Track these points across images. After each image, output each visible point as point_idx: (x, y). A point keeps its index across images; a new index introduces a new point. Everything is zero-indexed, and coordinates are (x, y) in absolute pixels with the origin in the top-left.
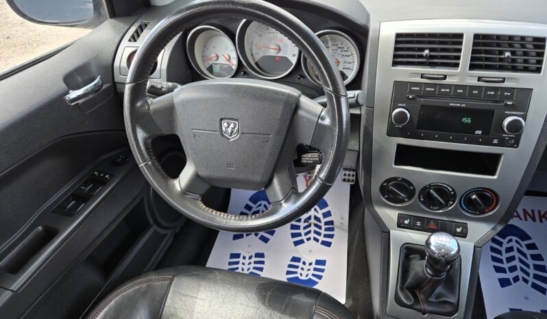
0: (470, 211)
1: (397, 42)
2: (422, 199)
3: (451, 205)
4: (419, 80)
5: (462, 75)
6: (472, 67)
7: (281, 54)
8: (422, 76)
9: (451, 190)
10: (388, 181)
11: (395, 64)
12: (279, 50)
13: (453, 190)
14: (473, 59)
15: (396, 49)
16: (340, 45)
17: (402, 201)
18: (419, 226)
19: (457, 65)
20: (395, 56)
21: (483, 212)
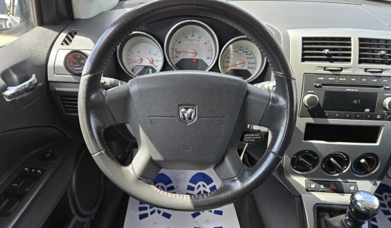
0: (358, 173)
1: (303, 44)
2: (324, 167)
3: (345, 169)
4: (322, 71)
5: (353, 68)
6: (360, 62)
7: (197, 57)
8: (325, 69)
9: (345, 157)
10: (298, 154)
11: (303, 60)
12: (196, 54)
13: (347, 157)
14: (360, 56)
15: (304, 49)
16: (245, 50)
17: (307, 170)
18: (322, 189)
19: (349, 60)
20: (303, 54)
21: (367, 172)
